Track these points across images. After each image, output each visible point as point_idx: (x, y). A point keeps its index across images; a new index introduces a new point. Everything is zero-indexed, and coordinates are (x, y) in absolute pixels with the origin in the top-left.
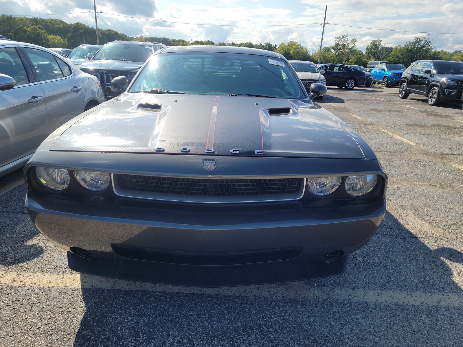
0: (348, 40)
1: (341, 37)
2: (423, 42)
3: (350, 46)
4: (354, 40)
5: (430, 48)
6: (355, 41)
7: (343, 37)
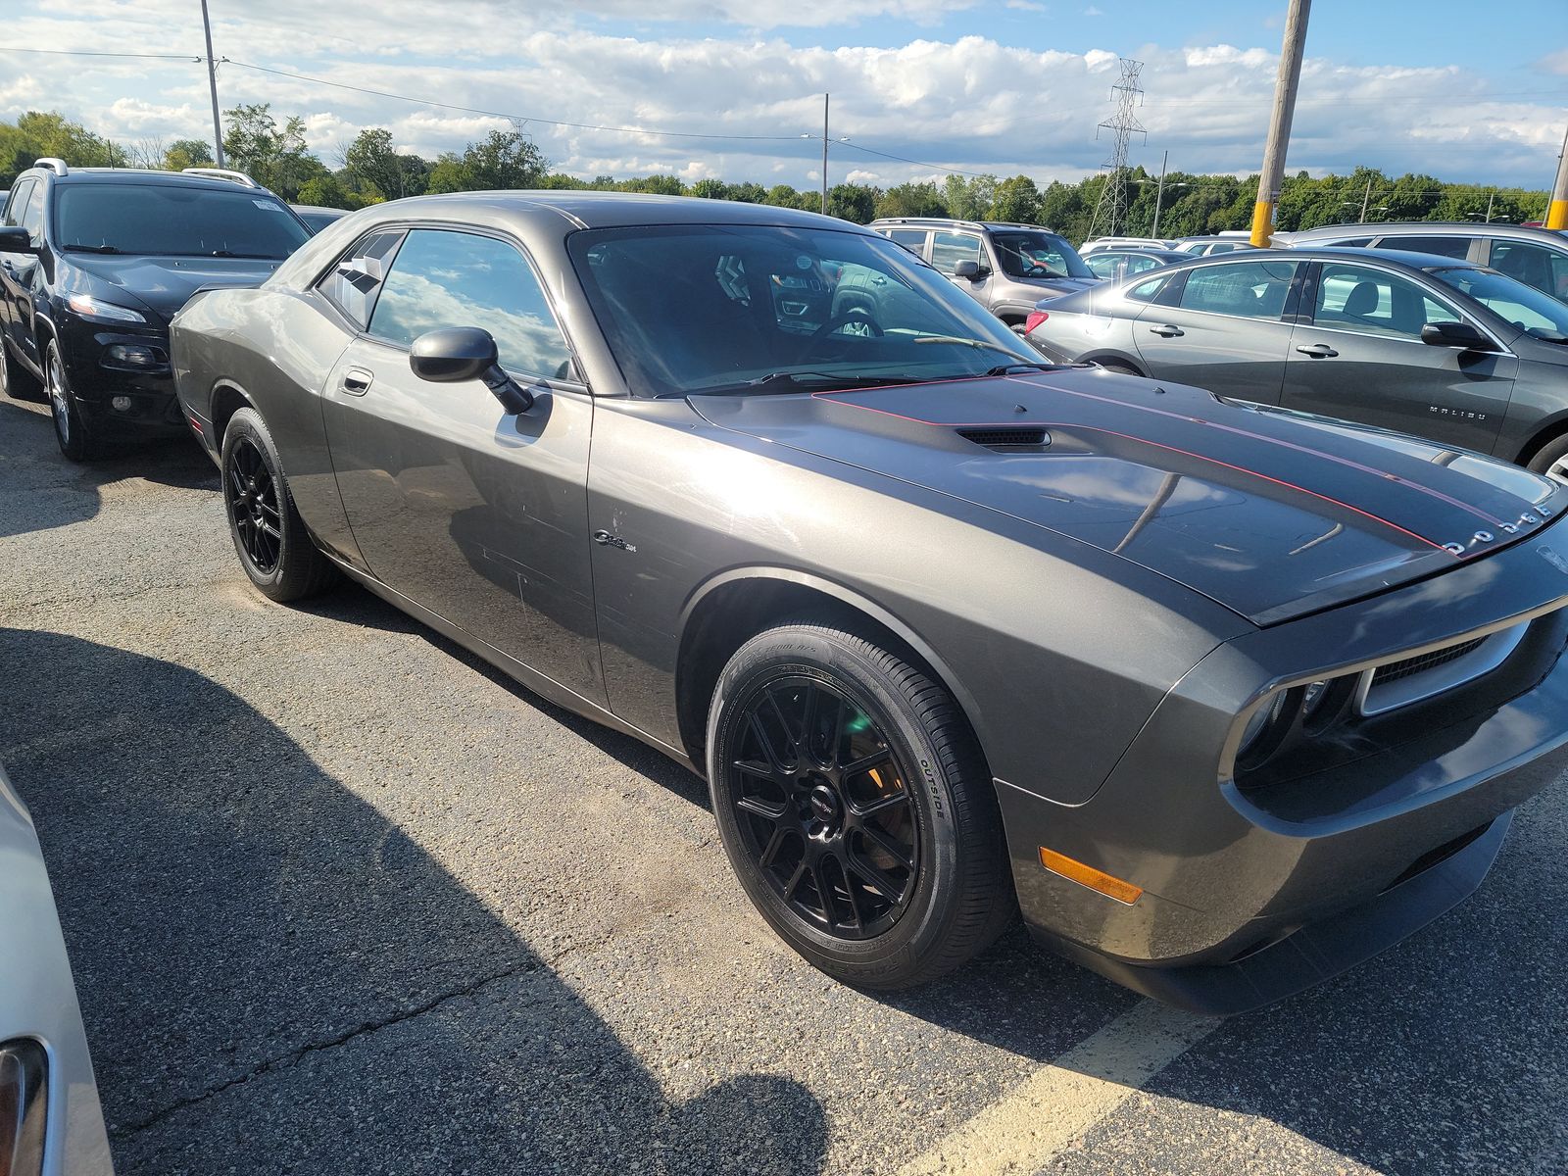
0: (273, 124)
1: (246, 110)
2: (515, 148)
3: (290, 145)
4: (294, 127)
5: (538, 165)
6: (302, 129)
7: (254, 110)
